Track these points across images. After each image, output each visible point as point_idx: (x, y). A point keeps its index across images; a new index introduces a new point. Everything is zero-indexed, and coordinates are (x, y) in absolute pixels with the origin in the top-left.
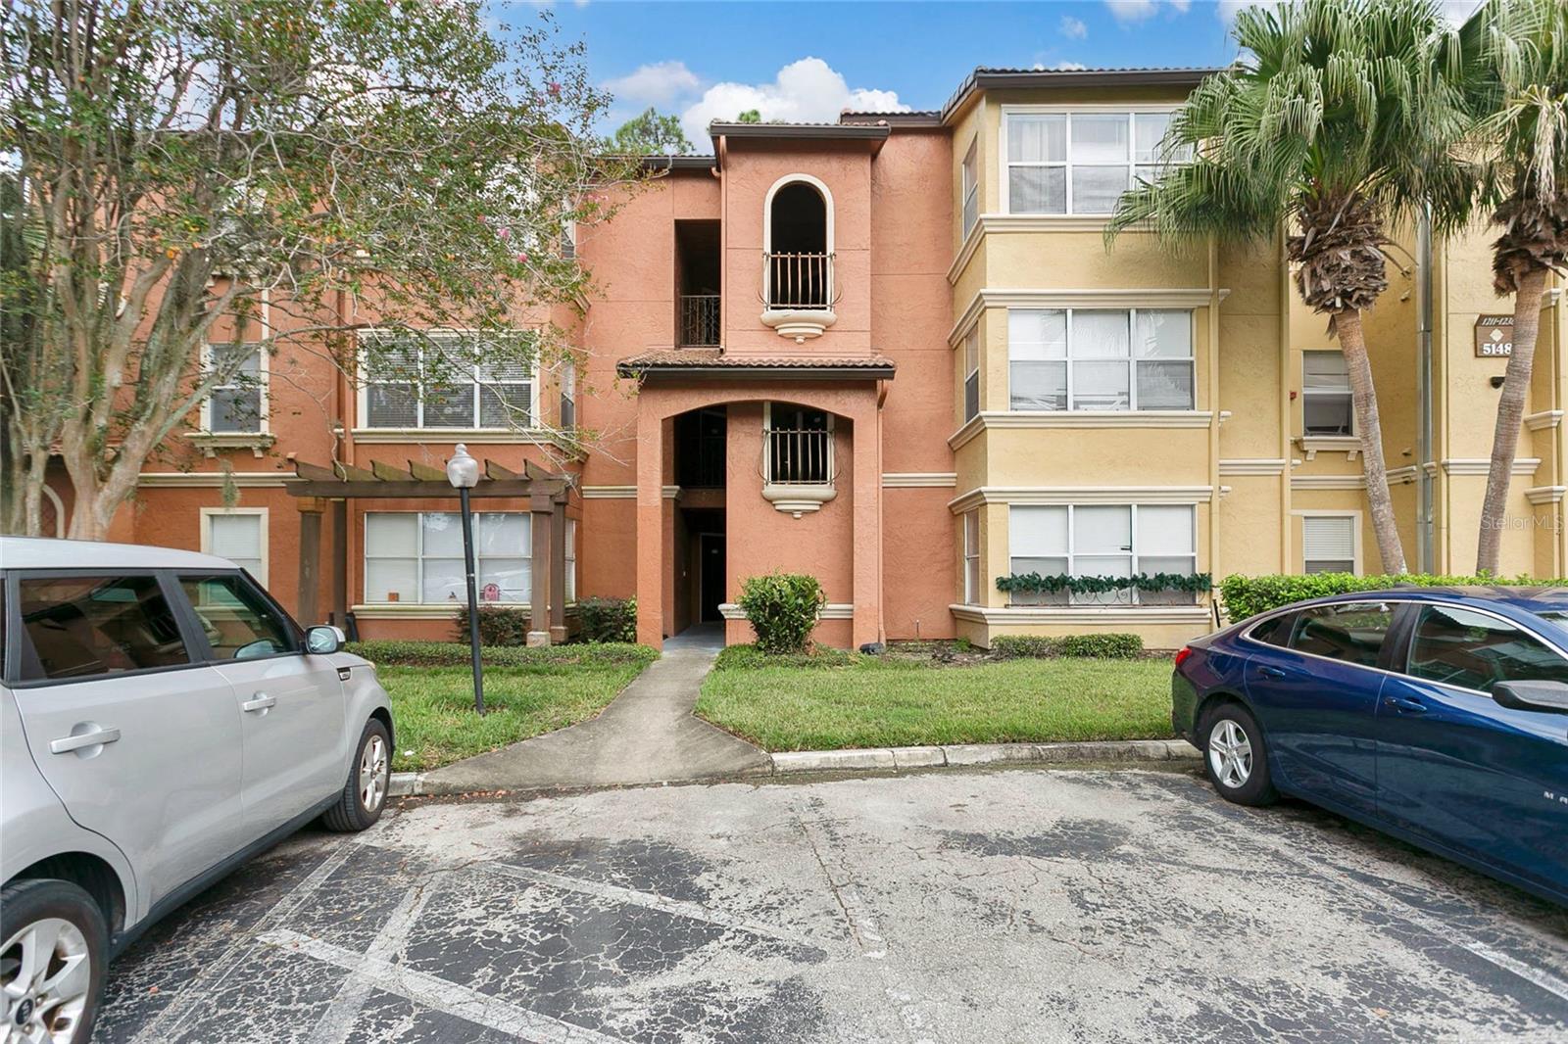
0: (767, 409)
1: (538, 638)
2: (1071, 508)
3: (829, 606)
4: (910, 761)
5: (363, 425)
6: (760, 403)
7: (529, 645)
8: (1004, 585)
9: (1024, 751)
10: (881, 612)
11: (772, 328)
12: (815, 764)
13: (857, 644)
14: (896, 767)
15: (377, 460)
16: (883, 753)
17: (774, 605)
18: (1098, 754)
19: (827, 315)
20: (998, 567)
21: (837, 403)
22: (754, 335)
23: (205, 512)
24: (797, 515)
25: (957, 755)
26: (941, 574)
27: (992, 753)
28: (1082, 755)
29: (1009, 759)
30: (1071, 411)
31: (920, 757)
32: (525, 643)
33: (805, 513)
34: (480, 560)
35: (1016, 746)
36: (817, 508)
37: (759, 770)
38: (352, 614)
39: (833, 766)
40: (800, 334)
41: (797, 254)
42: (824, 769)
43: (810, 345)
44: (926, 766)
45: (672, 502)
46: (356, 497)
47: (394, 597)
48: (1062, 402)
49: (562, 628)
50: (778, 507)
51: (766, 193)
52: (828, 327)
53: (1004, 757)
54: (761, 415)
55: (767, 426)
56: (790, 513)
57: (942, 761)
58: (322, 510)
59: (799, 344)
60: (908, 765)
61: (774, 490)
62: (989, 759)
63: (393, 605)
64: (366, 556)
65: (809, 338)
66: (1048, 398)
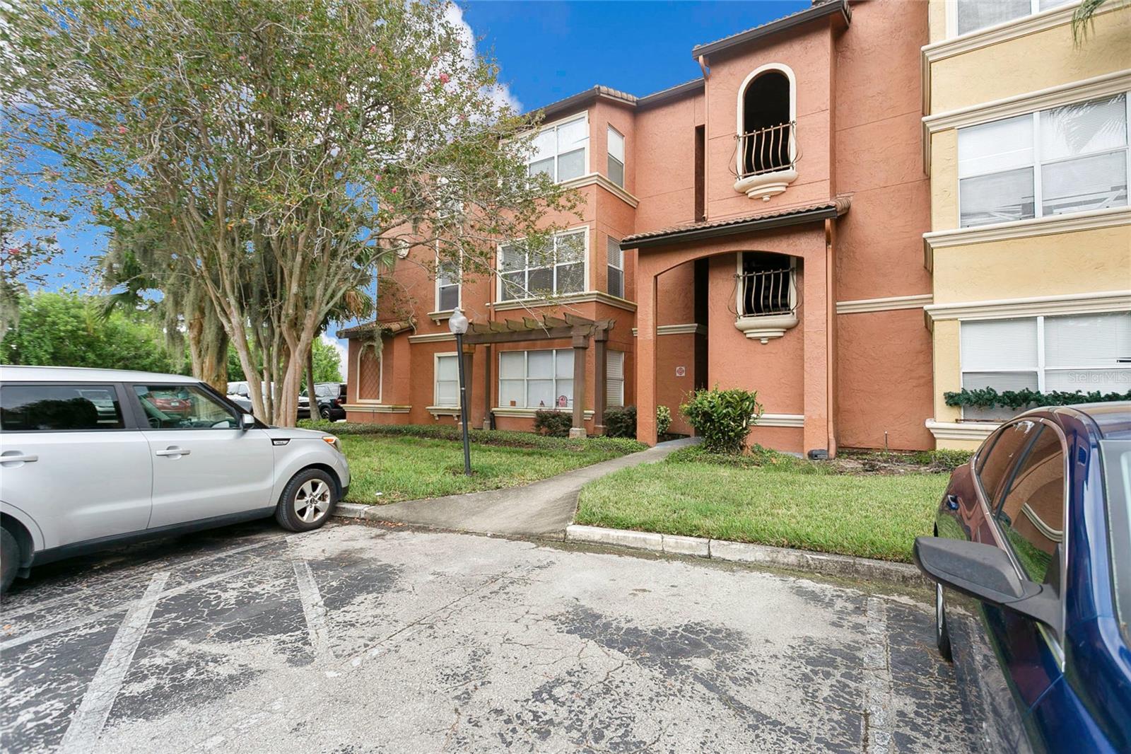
0: (740, 258)
1: (576, 432)
2: (1041, 320)
3: (764, 416)
4: (677, 547)
5: (499, 301)
6: (734, 254)
7: (570, 437)
8: (953, 400)
9: (792, 557)
10: (831, 424)
11: (743, 193)
12: (597, 538)
13: (807, 450)
14: (663, 551)
15: (508, 319)
16: (654, 538)
17: (705, 414)
18: (877, 574)
19: (790, 173)
20: (947, 381)
21: (788, 245)
22: (731, 202)
23: (436, 355)
24: (764, 341)
25: (720, 549)
26: (916, 390)
27: (757, 553)
28: (857, 571)
29: (773, 561)
30: (1039, 217)
31: (687, 546)
32: (568, 435)
33: (771, 339)
34: (556, 380)
35: (785, 551)
36: (781, 334)
37: (555, 536)
38: (492, 414)
39: (611, 541)
40: (765, 194)
41: (761, 130)
42: (603, 543)
43: (775, 201)
44: (691, 555)
45: (693, 336)
46: (496, 343)
47: (513, 403)
48: (1029, 209)
49: (601, 426)
50: (748, 336)
51: (739, 88)
52: (791, 183)
53: (768, 559)
54: (735, 264)
55: (740, 272)
56: (759, 339)
57: (705, 553)
58: (473, 351)
59: (766, 202)
60: (674, 551)
61: (744, 322)
62: (753, 559)
63: (512, 409)
64: (500, 378)
65: (774, 196)
66: (1011, 209)
